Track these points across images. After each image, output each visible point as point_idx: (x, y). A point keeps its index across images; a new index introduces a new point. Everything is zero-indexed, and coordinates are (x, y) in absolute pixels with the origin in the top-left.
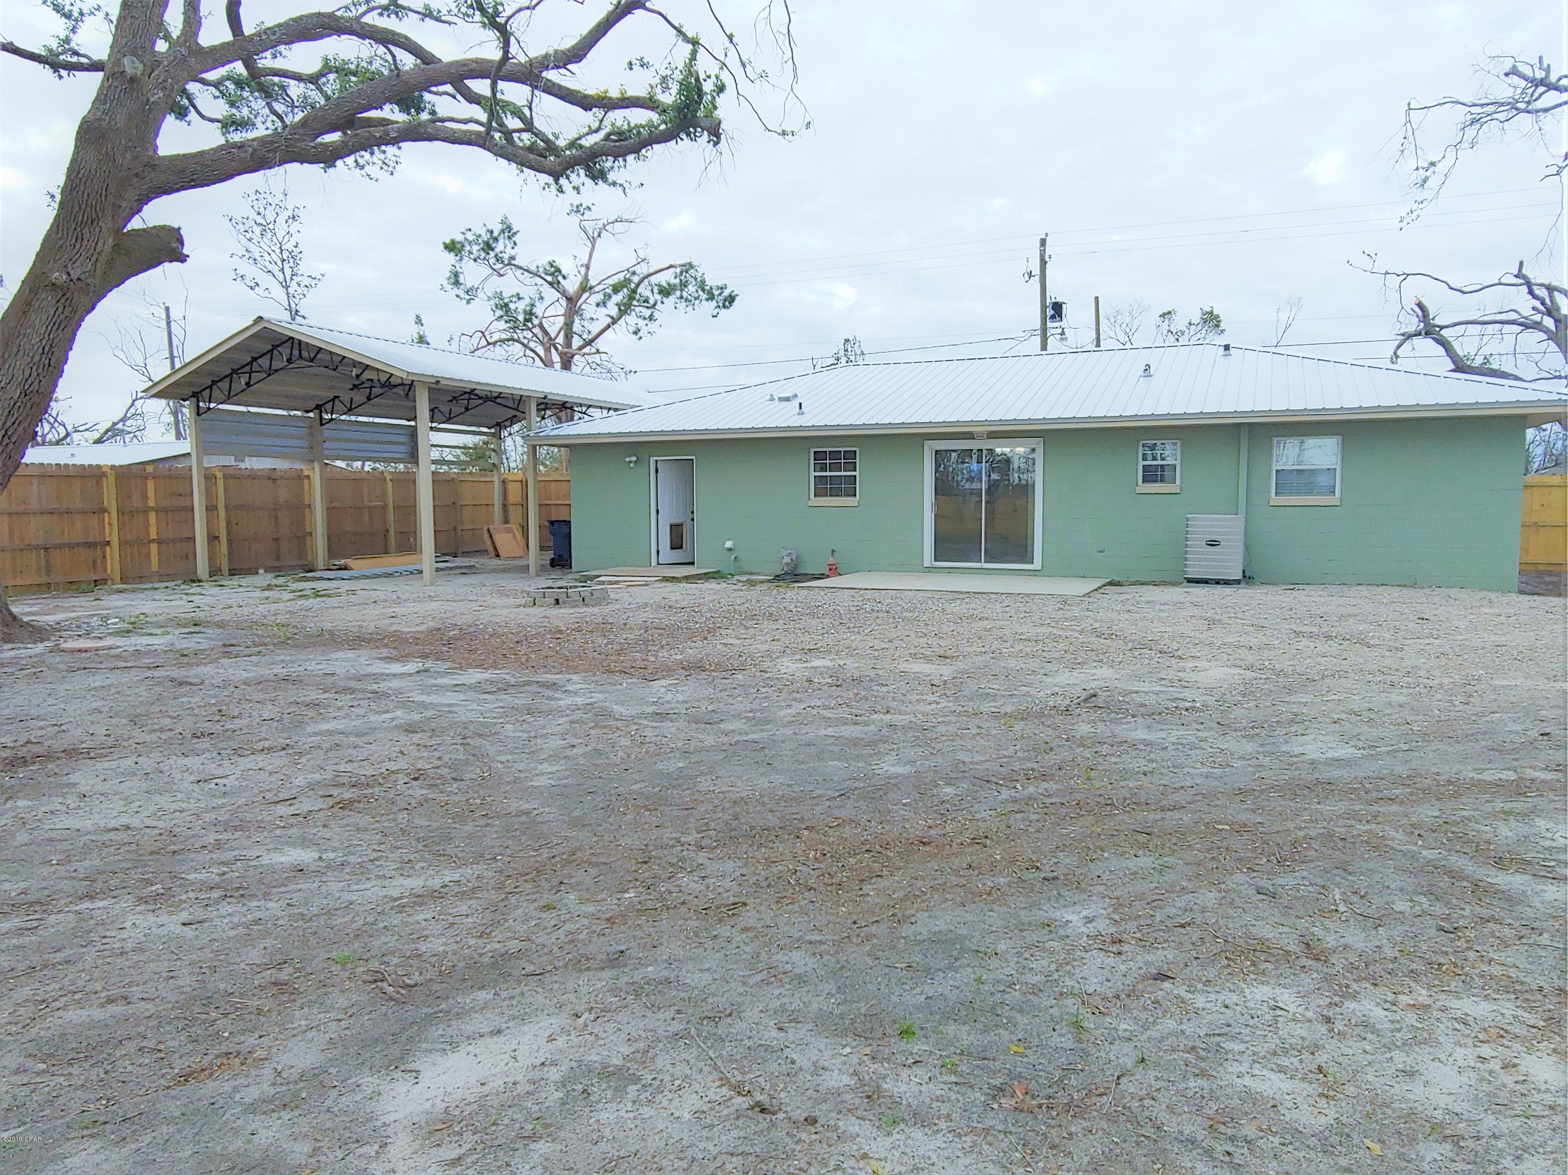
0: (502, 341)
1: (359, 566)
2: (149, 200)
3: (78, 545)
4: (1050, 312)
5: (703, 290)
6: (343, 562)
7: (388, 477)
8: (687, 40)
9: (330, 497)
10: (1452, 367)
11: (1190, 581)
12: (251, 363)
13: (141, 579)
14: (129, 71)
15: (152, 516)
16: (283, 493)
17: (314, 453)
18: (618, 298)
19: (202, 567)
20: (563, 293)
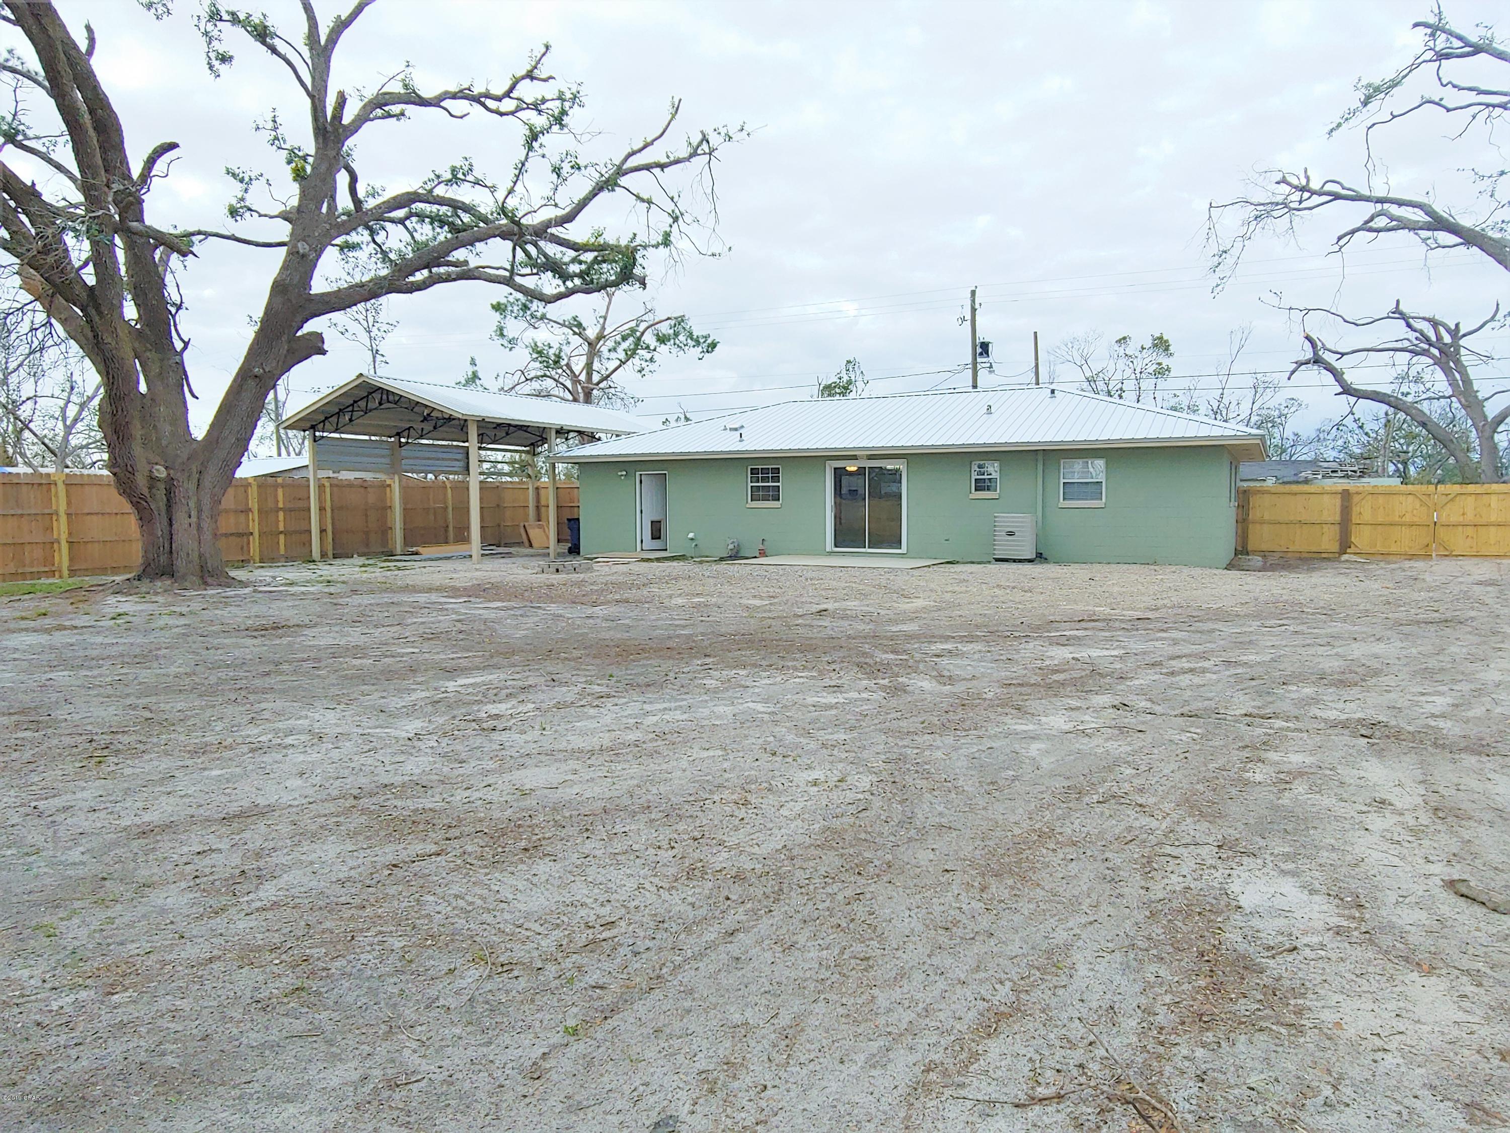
0: (537, 377)
1: (427, 551)
2: (307, 320)
3: (232, 534)
4: (979, 350)
5: (692, 339)
6: (414, 549)
7: (448, 486)
8: (643, 200)
9: (405, 499)
10: (1340, 390)
11: (997, 560)
12: (352, 405)
13: (273, 560)
14: (301, 251)
15: (281, 515)
16: (372, 498)
17: (394, 468)
18: (625, 345)
19: (316, 553)
20: (586, 340)
